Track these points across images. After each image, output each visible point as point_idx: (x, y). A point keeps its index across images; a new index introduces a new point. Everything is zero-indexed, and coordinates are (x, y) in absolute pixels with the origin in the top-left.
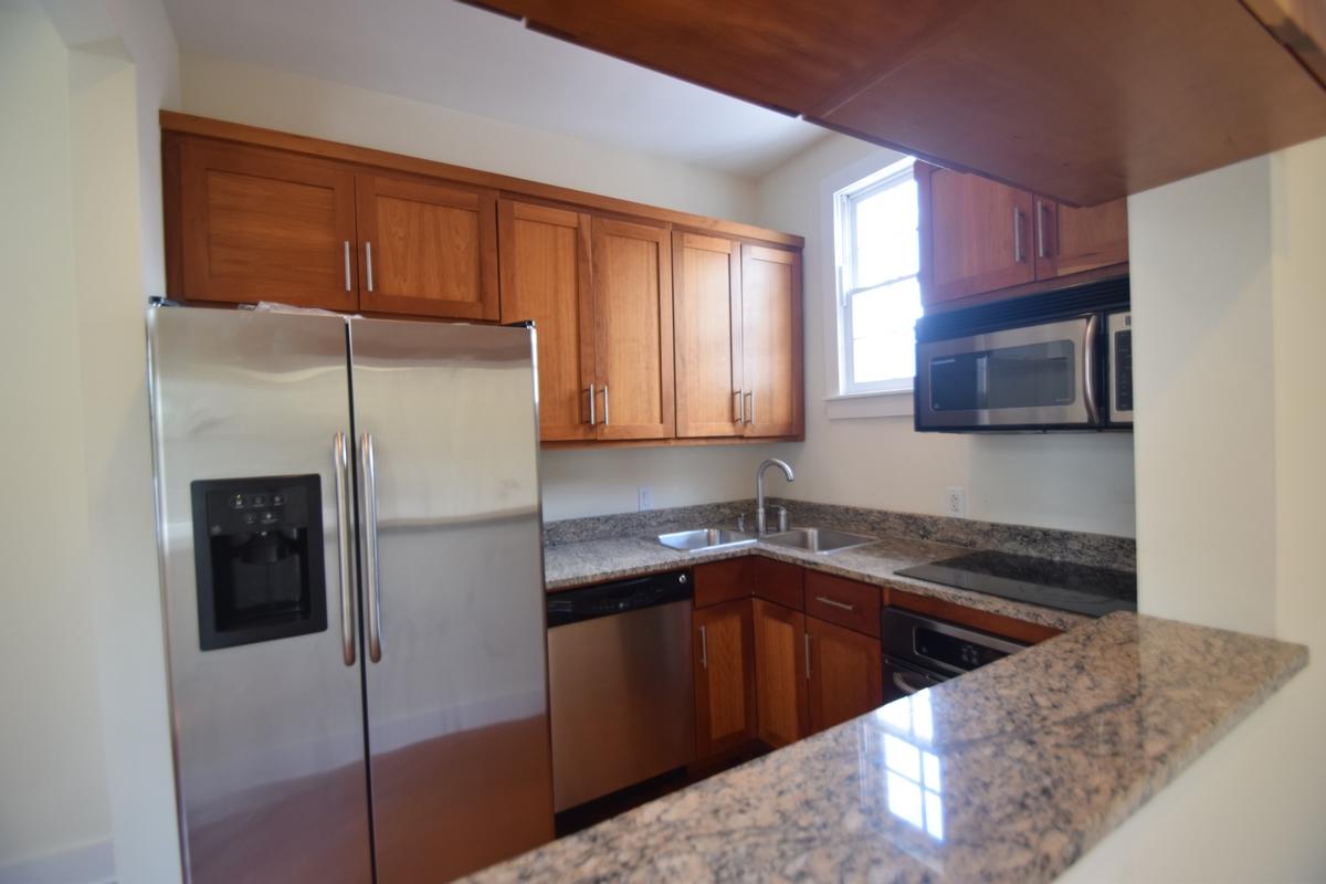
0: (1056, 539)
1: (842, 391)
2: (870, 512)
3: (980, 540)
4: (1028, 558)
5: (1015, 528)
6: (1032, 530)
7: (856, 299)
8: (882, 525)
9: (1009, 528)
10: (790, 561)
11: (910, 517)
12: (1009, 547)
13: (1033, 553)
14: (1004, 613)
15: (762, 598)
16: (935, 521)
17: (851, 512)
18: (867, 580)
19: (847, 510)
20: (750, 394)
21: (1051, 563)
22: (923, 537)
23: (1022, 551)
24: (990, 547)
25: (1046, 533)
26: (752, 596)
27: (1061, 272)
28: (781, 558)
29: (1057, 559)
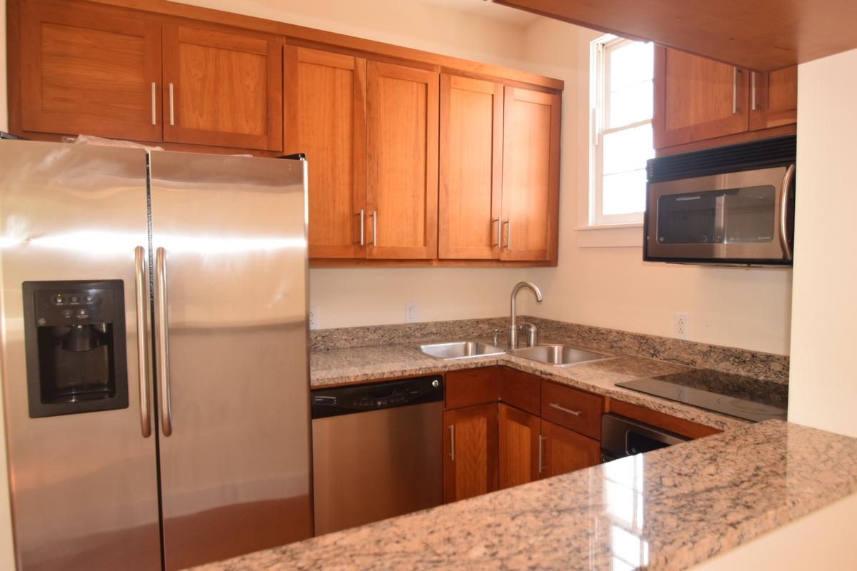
0: (762, 361)
1: (592, 222)
2: (610, 332)
3: (699, 360)
4: (738, 376)
5: (729, 350)
6: (743, 352)
7: (607, 139)
8: (620, 344)
9: (724, 350)
10: (531, 372)
11: (643, 337)
12: (723, 367)
13: (743, 373)
14: (698, 421)
15: (505, 403)
16: (663, 342)
17: (593, 331)
18: (592, 390)
19: (590, 329)
20: (507, 222)
21: (757, 381)
22: (653, 355)
23: (733, 371)
24: (708, 366)
25: (754, 355)
26: (498, 402)
27: (770, 124)
28: (523, 370)
29: (762, 378)
